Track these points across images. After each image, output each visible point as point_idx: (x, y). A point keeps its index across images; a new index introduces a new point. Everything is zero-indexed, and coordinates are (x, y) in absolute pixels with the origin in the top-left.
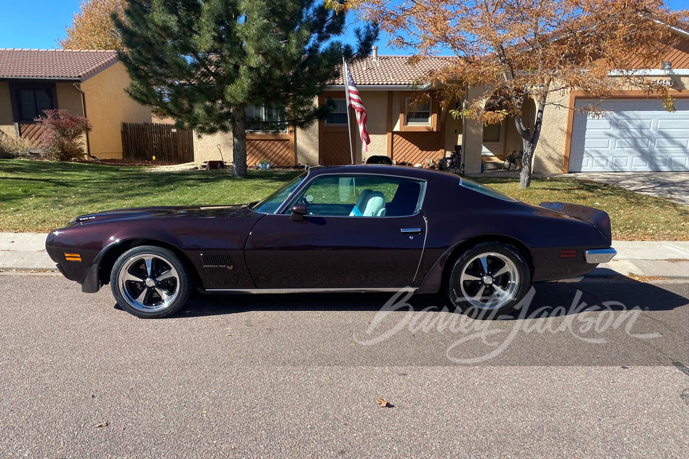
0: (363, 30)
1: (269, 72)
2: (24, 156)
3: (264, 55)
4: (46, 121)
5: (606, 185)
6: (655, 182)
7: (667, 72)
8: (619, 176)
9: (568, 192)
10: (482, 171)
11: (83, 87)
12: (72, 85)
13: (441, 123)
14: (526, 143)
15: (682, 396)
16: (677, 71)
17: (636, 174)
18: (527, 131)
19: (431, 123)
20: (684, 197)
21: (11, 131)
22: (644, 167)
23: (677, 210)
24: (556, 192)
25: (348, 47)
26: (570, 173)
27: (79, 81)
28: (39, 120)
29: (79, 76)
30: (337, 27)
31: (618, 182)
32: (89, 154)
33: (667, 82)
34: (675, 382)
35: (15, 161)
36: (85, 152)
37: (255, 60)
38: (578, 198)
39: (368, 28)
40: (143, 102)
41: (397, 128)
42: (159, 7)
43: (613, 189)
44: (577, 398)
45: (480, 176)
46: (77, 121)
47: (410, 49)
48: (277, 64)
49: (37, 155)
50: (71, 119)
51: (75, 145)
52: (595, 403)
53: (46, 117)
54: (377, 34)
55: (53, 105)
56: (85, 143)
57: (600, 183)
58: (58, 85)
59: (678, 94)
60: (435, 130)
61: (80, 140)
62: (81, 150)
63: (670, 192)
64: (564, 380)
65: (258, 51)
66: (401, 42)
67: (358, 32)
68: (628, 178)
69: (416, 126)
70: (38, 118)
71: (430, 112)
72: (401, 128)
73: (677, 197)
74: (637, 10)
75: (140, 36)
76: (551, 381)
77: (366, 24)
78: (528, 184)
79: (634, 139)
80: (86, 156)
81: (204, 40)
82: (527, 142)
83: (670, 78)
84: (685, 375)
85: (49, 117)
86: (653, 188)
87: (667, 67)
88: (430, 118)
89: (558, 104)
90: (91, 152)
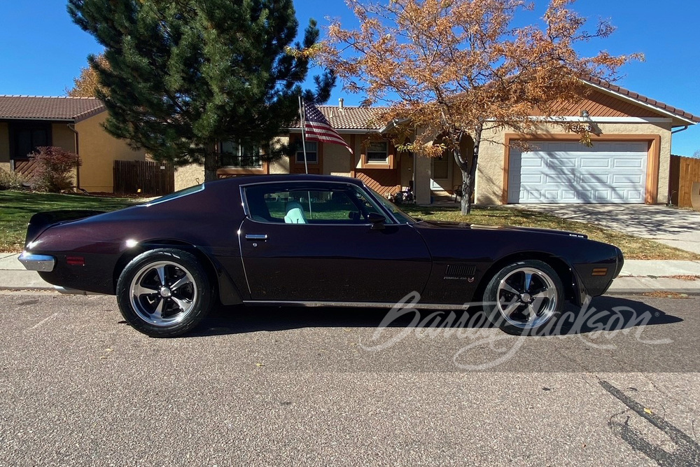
0: (322, 78)
1: (234, 110)
2: (14, 188)
3: (229, 94)
4: (38, 157)
5: (540, 213)
6: (585, 211)
7: (586, 119)
8: (554, 206)
9: (505, 219)
10: (432, 202)
11: (77, 127)
12: (67, 126)
13: (397, 163)
14: (464, 175)
15: (609, 424)
16: (594, 119)
17: (568, 206)
18: (465, 164)
19: (388, 163)
20: (610, 224)
21: (7, 167)
22: (575, 200)
23: (604, 233)
24: (494, 218)
25: (308, 92)
26: (508, 204)
27: (73, 122)
28: (32, 155)
29: (73, 118)
30: (299, 76)
31: (552, 211)
32: (78, 187)
33: (586, 127)
34: (602, 406)
35: (6, 192)
36: (75, 185)
37: (220, 99)
38: (515, 224)
39: (326, 76)
40: (119, 136)
41: (359, 166)
42: (130, 49)
43: (546, 216)
44: (487, 430)
45: (429, 206)
46: (68, 157)
47: (362, 93)
48: (240, 102)
49: (28, 188)
50: (63, 155)
51: (64, 178)
52: (507, 437)
53: (39, 153)
54: (334, 82)
55: (48, 142)
56: (75, 176)
57: (535, 212)
58: (53, 125)
59: (596, 137)
60: (392, 168)
61: (70, 174)
62: (70, 183)
63: (597, 220)
64: (475, 406)
65: (222, 90)
66: (354, 87)
67: (317, 79)
68: (562, 208)
69: (375, 164)
70: (32, 153)
71: (387, 154)
72: (362, 165)
73: (605, 224)
74: (553, 59)
75: (116, 76)
76: (460, 408)
77: (324, 72)
78: (469, 211)
79: (569, 181)
80: (75, 189)
81: (174, 80)
82: (466, 174)
83: (588, 124)
84: (612, 397)
85: (42, 153)
86: (583, 217)
87: (585, 115)
88: (387, 159)
89: (491, 140)
90: (81, 185)
